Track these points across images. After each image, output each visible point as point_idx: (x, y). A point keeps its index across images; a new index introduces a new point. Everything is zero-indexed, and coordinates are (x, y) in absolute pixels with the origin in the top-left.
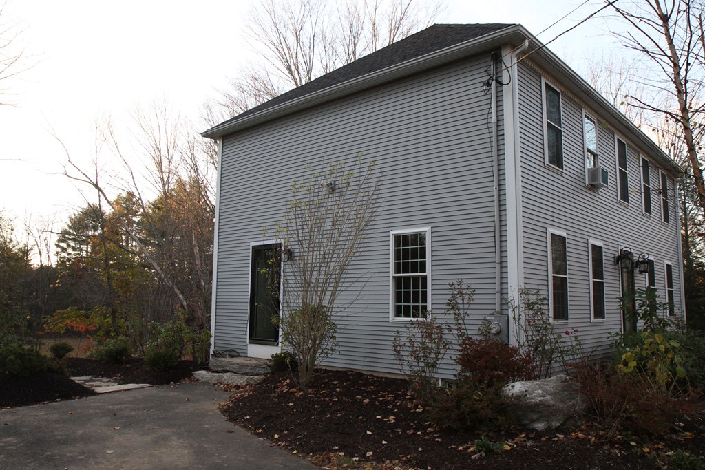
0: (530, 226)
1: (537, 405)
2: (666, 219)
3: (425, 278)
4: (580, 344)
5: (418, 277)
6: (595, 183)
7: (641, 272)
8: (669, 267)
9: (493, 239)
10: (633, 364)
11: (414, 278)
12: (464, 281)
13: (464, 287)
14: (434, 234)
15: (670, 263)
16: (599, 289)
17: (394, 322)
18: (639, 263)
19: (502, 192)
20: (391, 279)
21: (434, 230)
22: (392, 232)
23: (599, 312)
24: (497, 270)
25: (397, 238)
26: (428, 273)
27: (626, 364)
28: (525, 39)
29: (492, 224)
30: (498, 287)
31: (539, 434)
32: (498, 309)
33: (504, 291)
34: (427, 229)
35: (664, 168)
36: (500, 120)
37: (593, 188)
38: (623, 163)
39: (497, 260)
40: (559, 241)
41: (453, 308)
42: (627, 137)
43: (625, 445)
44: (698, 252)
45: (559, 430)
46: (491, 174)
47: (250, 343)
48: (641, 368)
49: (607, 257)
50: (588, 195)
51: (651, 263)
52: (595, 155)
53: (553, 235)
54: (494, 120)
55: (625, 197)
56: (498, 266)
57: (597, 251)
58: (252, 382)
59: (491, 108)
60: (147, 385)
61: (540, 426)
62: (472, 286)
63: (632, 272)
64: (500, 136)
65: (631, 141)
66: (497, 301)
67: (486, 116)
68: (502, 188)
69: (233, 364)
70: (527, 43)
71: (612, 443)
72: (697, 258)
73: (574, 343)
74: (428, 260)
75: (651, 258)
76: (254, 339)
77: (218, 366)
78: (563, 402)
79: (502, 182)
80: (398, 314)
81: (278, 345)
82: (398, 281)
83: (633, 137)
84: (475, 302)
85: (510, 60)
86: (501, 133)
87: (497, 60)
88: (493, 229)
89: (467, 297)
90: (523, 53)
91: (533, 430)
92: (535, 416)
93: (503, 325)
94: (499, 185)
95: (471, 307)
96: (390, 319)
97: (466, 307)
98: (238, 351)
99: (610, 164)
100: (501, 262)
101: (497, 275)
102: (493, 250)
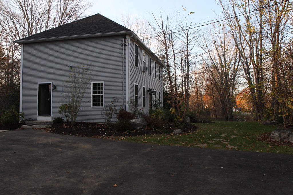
0: (131, 83)
1: (138, 124)
2: (160, 79)
3: (102, 95)
4: (143, 112)
5: (100, 95)
6: (144, 70)
7: (153, 94)
8: (159, 93)
9: (122, 86)
10: (155, 116)
11: (99, 95)
12: (116, 97)
13: (116, 98)
14: (105, 84)
15: (160, 92)
16: (144, 98)
17: (92, 108)
18: (153, 92)
19: (125, 74)
20: (92, 95)
21: (105, 82)
22: (92, 82)
23: (144, 106)
24: (123, 94)
25: (94, 84)
26: (103, 94)
27: (153, 116)
28: (132, 34)
29: (122, 82)
30: (123, 98)
31: (138, 130)
32: (123, 104)
33: (125, 99)
34: (103, 82)
35: (160, 64)
36: (125, 54)
37: (144, 72)
38: (150, 64)
39: (123, 91)
40: (136, 86)
41: (112, 104)
42: (152, 56)
43: (155, 129)
44: (165, 87)
45: (142, 128)
46: (122, 69)
47: (38, 116)
48: (157, 116)
49: (146, 90)
50: (142, 73)
51: (155, 92)
52: (144, 62)
53: (135, 85)
54: (123, 54)
55: (150, 74)
56: (123, 93)
57: (144, 88)
58: (48, 127)
59: (123, 51)
60: (8, 130)
61: (138, 128)
62: (118, 98)
63: (151, 95)
64: (125, 59)
65: (153, 58)
66: (123, 102)
67: (121, 53)
68: (125, 73)
69: (37, 122)
70: (133, 35)
71: (153, 129)
72: (165, 89)
73: (142, 112)
74: (103, 90)
75: (156, 91)
76: (40, 114)
77: (30, 124)
78: (143, 123)
79: (125, 71)
80: (94, 105)
81: (50, 116)
82: (94, 97)
83: (153, 56)
84: (119, 102)
85: (128, 39)
86: (125, 58)
87: (125, 38)
88: (122, 83)
89: (117, 101)
90: (132, 37)
91: (137, 129)
92: (137, 126)
93: (124, 108)
94: (124, 72)
95: (118, 103)
96: (91, 107)
97: (116, 103)
98: (33, 119)
99: (147, 65)
100: (124, 92)
101: (123, 95)
102: (122, 89)
